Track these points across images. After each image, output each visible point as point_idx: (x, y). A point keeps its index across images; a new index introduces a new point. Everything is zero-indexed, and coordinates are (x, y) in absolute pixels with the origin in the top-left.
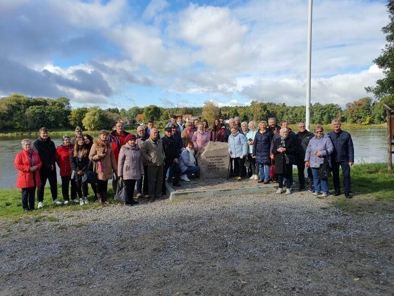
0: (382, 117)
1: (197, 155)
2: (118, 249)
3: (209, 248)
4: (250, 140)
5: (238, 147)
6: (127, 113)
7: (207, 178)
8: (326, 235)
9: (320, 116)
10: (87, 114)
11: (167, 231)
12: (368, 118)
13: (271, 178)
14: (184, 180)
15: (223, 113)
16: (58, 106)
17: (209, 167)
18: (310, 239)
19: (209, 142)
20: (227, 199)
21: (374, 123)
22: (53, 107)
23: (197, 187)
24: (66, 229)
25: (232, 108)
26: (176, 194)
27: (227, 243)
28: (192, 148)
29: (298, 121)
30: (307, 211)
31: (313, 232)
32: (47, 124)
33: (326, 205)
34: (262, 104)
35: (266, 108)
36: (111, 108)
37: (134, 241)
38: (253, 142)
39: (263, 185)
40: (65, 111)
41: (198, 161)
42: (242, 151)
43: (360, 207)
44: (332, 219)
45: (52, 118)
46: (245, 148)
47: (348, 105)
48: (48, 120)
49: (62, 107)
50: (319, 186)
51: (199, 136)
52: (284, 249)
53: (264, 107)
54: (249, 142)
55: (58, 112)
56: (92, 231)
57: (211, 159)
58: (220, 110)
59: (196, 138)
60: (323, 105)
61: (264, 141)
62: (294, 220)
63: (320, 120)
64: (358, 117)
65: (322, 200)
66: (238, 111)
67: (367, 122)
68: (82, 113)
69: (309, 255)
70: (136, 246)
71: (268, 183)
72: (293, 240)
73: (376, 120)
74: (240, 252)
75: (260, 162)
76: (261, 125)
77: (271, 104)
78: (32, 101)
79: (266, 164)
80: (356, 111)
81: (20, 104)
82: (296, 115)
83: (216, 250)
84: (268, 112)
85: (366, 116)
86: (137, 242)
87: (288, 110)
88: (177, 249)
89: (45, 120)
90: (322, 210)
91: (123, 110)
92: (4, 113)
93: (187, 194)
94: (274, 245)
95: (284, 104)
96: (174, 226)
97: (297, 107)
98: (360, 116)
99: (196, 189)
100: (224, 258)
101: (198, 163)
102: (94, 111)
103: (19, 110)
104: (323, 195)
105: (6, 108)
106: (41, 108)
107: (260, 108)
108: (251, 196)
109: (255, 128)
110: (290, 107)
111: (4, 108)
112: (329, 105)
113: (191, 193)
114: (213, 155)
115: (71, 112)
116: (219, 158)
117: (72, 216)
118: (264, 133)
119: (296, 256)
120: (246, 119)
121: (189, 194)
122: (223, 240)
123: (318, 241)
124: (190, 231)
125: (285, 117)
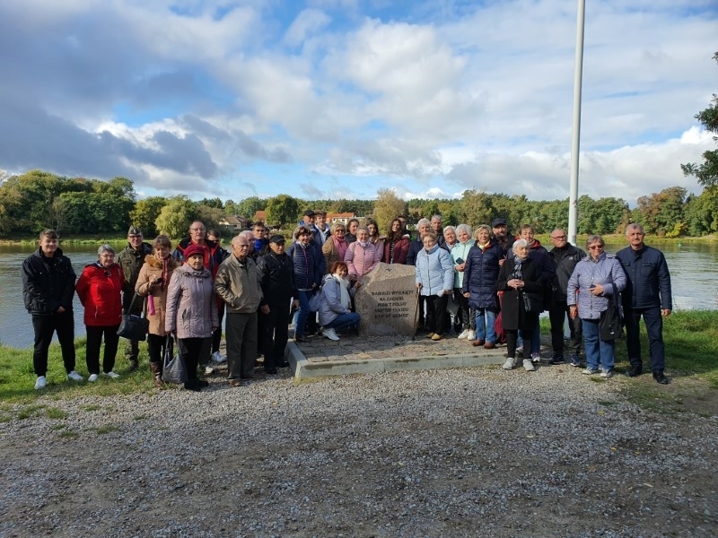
0: (704, 223)
1: (354, 289)
2: (171, 488)
3: (365, 492)
4: (460, 261)
5: (436, 275)
6: (236, 208)
7: (373, 334)
8: (616, 465)
9: (588, 219)
10: (164, 210)
11: (281, 448)
12: (678, 226)
13: (498, 336)
14: (327, 338)
15: (411, 210)
16: (112, 192)
17: (378, 313)
18: (580, 474)
19: (379, 265)
20: (409, 378)
21: (689, 235)
22: (103, 195)
23: (351, 352)
24: (77, 436)
25: (427, 202)
26: (308, 367)
27: (403, 479)
28: (346, 274)
29: (549, 228)
30: (572, 409)
31: (586, 459)
32: (92, 225)
33: (611, 397)
34: (483, 195)
35: (491, 203)
36: (208, 199)
37: (208, 471)
38: (463, 265)
39: (482, 352)
40: (125, 203)
41: (357, 300)
42: (443, 282)
43: (680, 403)
44: (625, 428)
45: (100, 215)
46: (448, 276)
47: (642, 201)
48: (94, 218)
49: (119, 196)
50: (595, 356)
51: (358, 253)
52: (526, 498)
53: (488, 202)
54: (457, 266)
55: (112, 204)
56: (129, 442)
57: (381, 296)
58: (407, 205)
59: (353, 256)
60: (596, 200)
61: (485, 264)
62: (546, 428)
63: (589, 226)
64: (660, 223)
65: (602, 385)
66: (439, 207)
67: (677, 233)
68: (155, 206)
69: (581, 515)
70: (211, 482)
71: (492, 347)
72: (545, 477)
73: (693, 229)
74: (431, 504)
75: (478, 305)
76: (481, 233)
77: (499, 196)
78: (65, 183)
79: (489, 309)
80: (655, 211)
81: (43, 188)
82: (546, 218)
83: (379, 496)
84: (494, 210)
85: (675, 220)
86: (215, 472)
87: (530, 208)
88: (297, 491)
89: (87, 218)
90: (603, 407)
91: (230, 203)
92: (14, 205)
93: (329, 366)
94: (503, 486)
95: (524, 196)
96: (296, 437)
97: (548, 203)
98: (664, 221)
99: (349, 358)
100: (395, 518)
101: (357, 306)
102: (176, 203)
103: (42, 198)
104: (602, 375)
105: (18, 195)
106: (81, 196)
107: (479, 203)
108: (459, 374)
109: (469, 238)
110: (534, 202)
111: (15, 195)
112: (607, 200)
113: (338, 365)
114: (385, 290)
115: (135, 204)
116: (397, 296)
117: (97, 408)
118: (486, 248)
119: (551, 515)
120: (453, 221)
121: (335, 367)
122: (396, 471)
123: (598, 479)
124: (328, 450)
125: (526, 221)
